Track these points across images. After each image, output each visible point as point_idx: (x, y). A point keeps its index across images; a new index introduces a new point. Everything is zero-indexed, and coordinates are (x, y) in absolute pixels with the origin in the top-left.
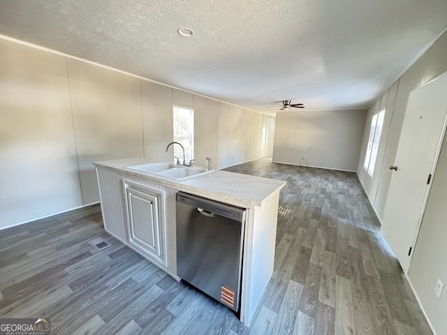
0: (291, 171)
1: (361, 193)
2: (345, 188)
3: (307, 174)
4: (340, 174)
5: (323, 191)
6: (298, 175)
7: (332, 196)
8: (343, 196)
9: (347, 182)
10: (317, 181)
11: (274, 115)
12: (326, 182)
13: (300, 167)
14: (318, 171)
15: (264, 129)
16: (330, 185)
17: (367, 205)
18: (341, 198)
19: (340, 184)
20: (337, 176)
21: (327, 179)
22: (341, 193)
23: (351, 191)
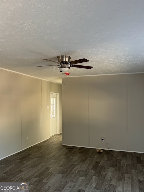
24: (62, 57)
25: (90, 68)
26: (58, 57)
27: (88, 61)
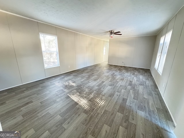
0: (115, 69)
1: (153, 84)
2: (144, 80)
3: (124, 71)
4: (141, 71)
5: (131, 83)
6: (118, 72)
7: (136, 88)
8: (142, 86)
9: (145, 76)
10: (128, 75)
11: (108, 40)
12: (133, 76)
13: (121, 66)
14: (130, 69)
15: (105, 48)
16: (135, 78)
17: (158, 94)
18: (141, 89)
19: (141, 77)
20: (139, 72)
21: (134, 74)
22: (141, 85)
23: (147, 82)
24: (111, 31)
25: (121, 34)
26: (110, 31)
27: (120, 32)
